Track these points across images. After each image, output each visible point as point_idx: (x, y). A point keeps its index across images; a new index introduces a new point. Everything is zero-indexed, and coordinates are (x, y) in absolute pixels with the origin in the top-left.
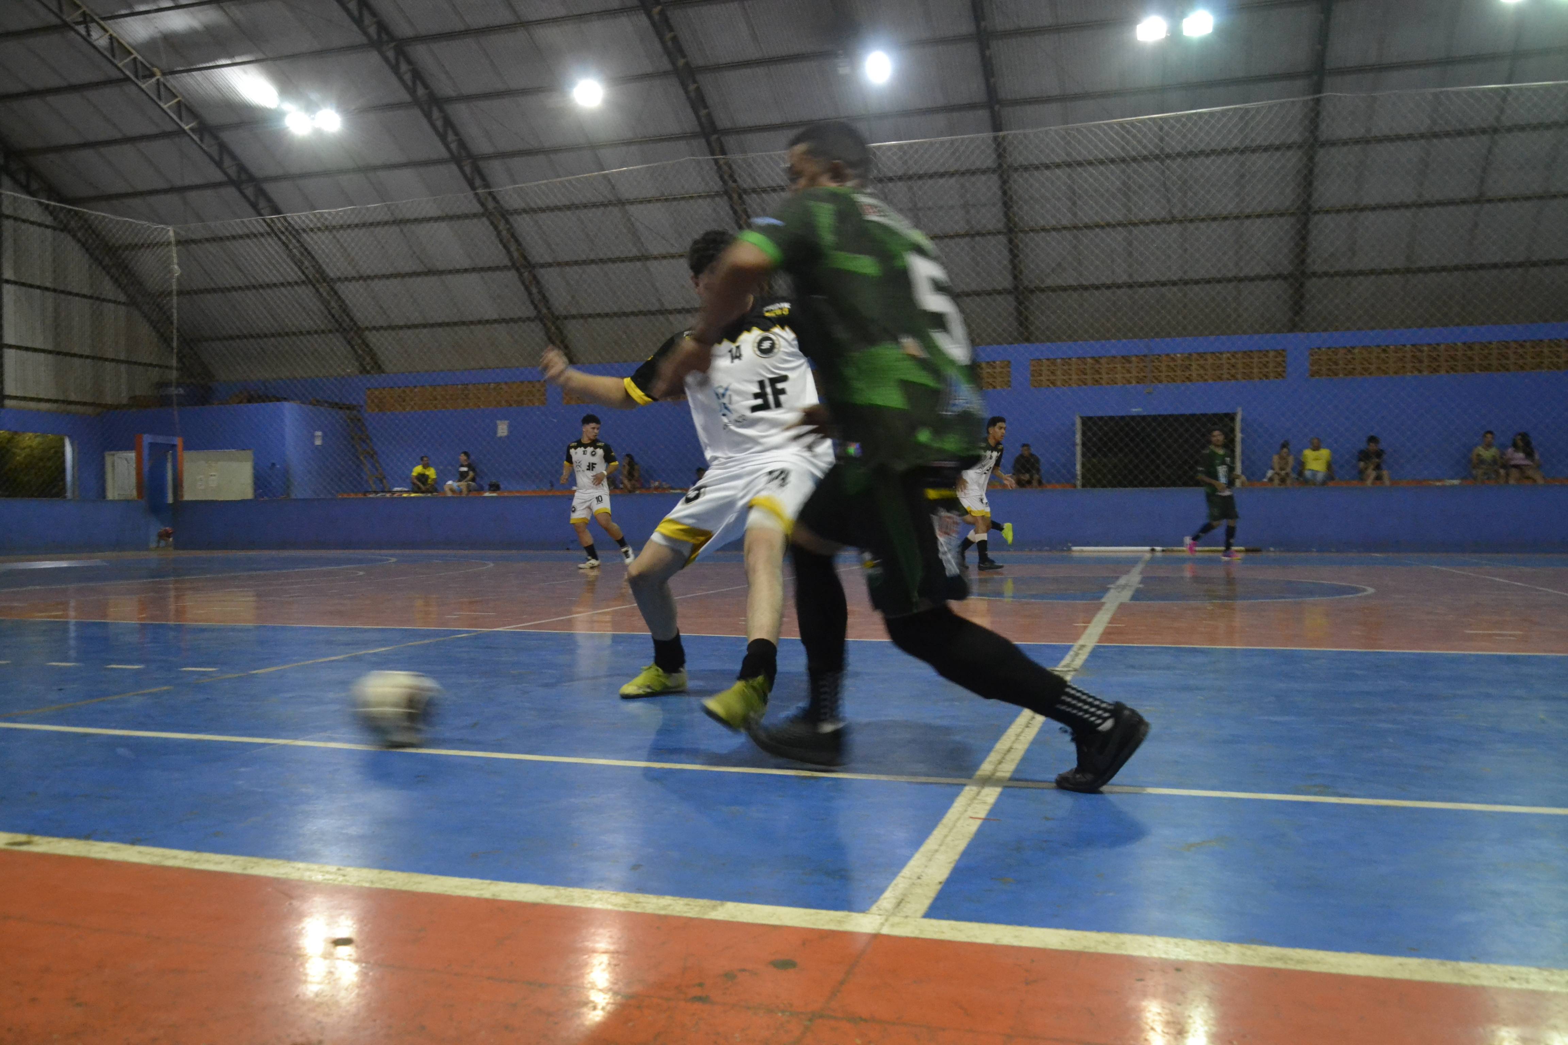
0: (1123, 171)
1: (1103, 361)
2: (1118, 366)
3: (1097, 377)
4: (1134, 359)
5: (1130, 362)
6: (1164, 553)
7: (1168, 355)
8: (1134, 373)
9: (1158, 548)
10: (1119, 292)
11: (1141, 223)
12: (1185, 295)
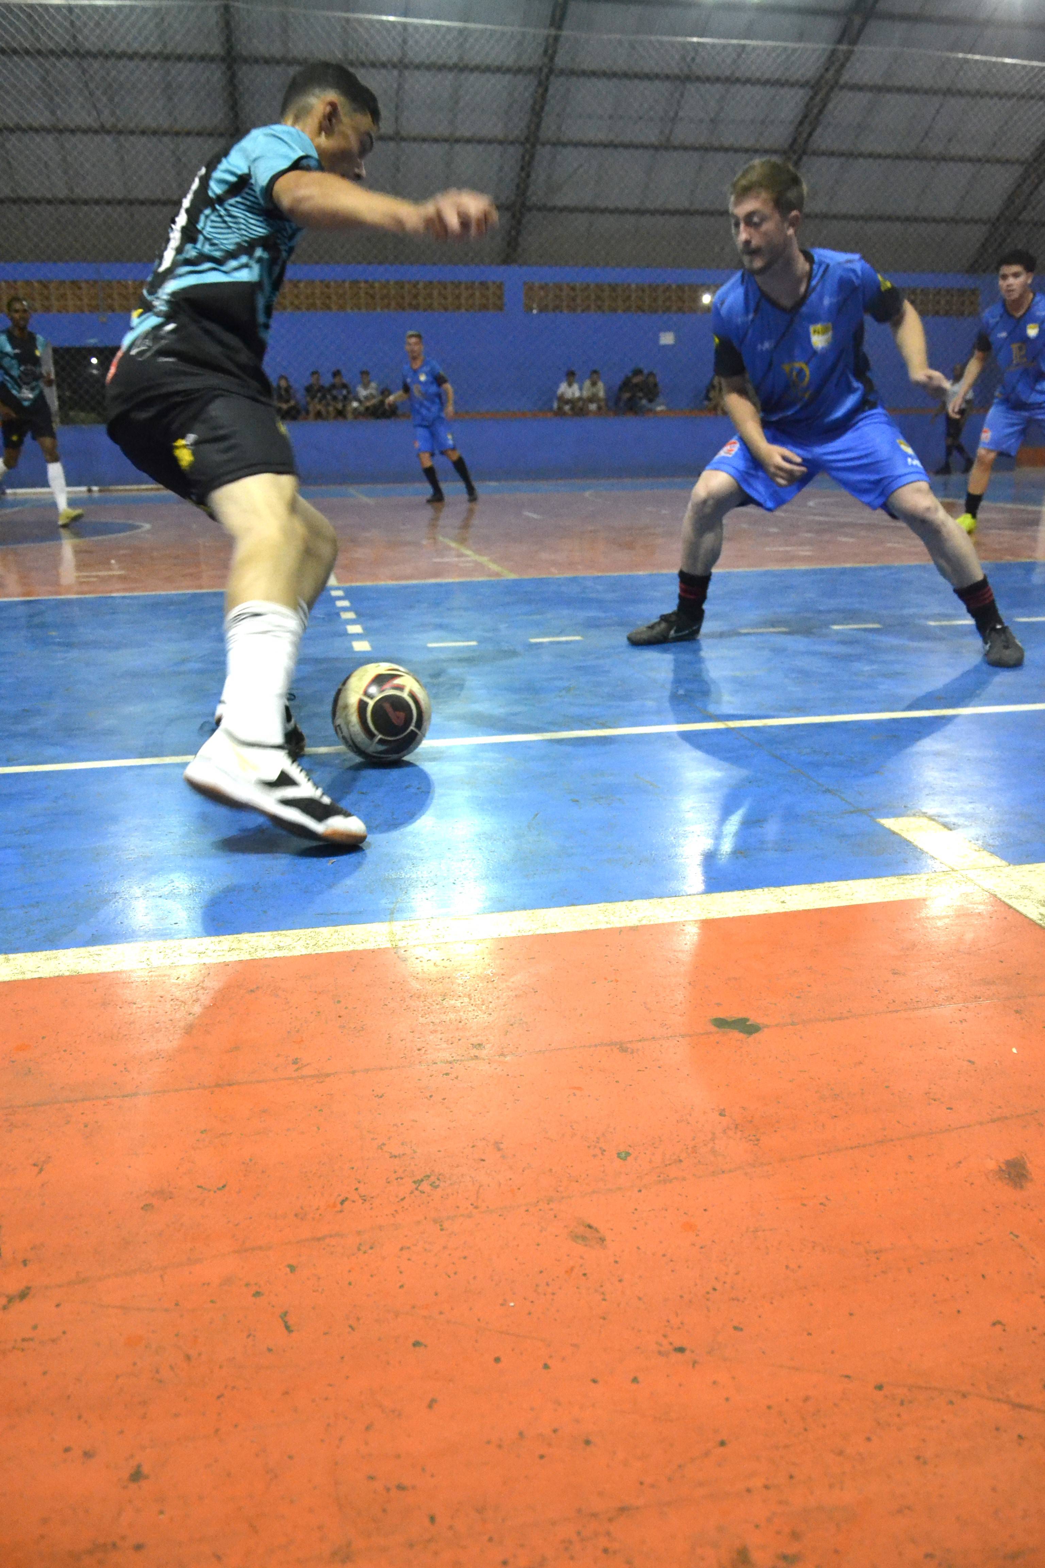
0: (41, 65)
1: (52, 286)
2: (69, 293)
3: (46, 303)
4: (83, 285)
5: (80, 288)
6: (103, 494)
7: (119, 282)
8: (86, 301)
9: (95, 488)
10: (62, 208)
11: (42, 130)
12: (132, 216)
